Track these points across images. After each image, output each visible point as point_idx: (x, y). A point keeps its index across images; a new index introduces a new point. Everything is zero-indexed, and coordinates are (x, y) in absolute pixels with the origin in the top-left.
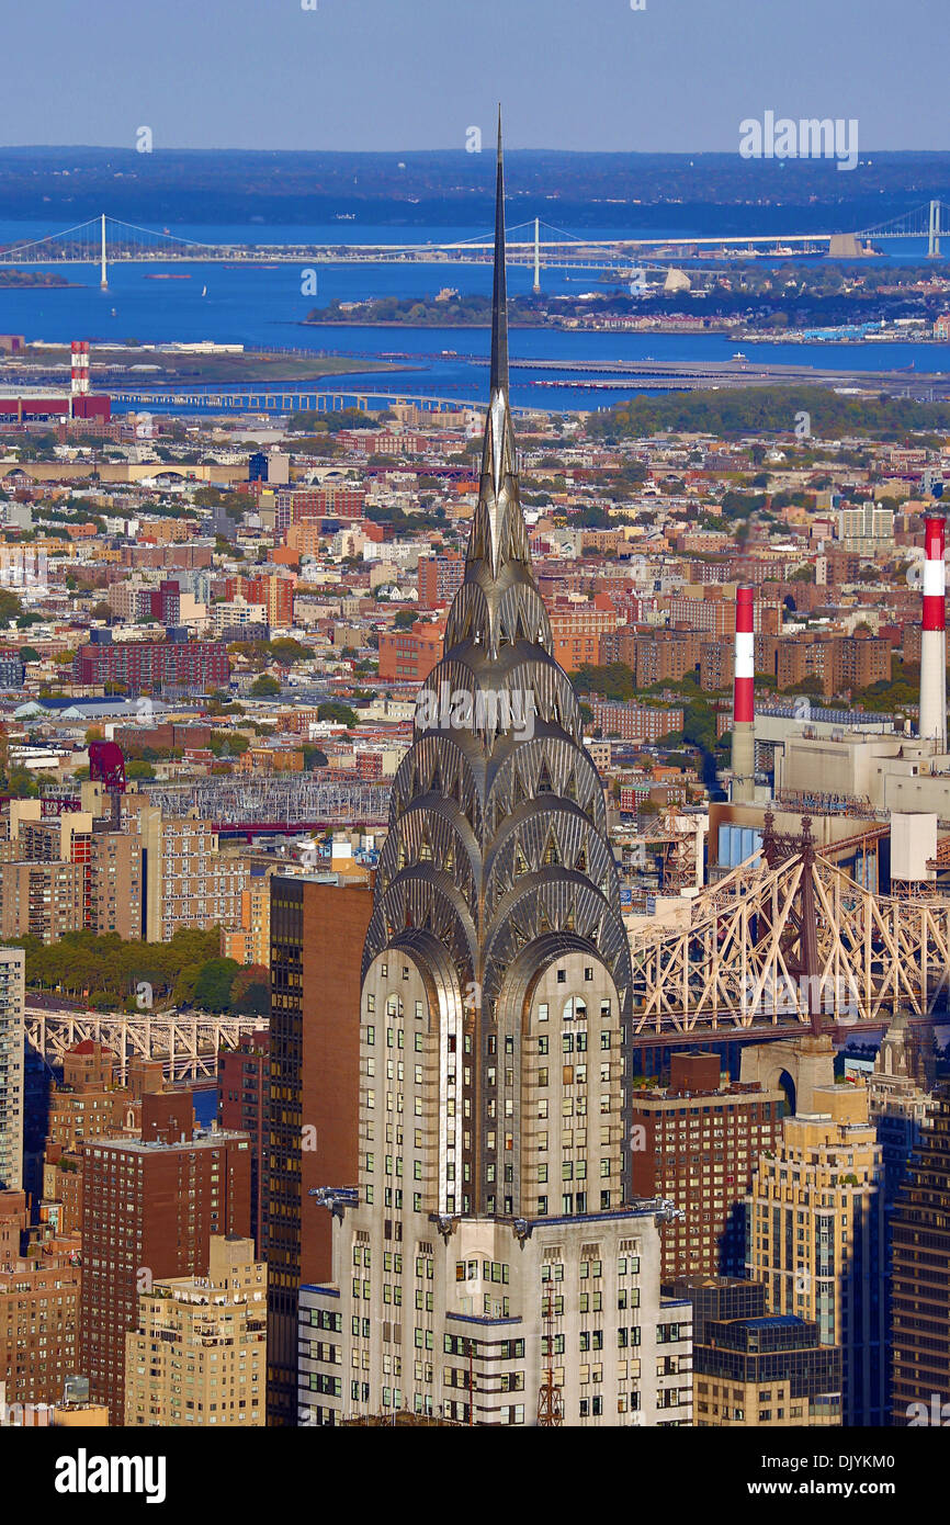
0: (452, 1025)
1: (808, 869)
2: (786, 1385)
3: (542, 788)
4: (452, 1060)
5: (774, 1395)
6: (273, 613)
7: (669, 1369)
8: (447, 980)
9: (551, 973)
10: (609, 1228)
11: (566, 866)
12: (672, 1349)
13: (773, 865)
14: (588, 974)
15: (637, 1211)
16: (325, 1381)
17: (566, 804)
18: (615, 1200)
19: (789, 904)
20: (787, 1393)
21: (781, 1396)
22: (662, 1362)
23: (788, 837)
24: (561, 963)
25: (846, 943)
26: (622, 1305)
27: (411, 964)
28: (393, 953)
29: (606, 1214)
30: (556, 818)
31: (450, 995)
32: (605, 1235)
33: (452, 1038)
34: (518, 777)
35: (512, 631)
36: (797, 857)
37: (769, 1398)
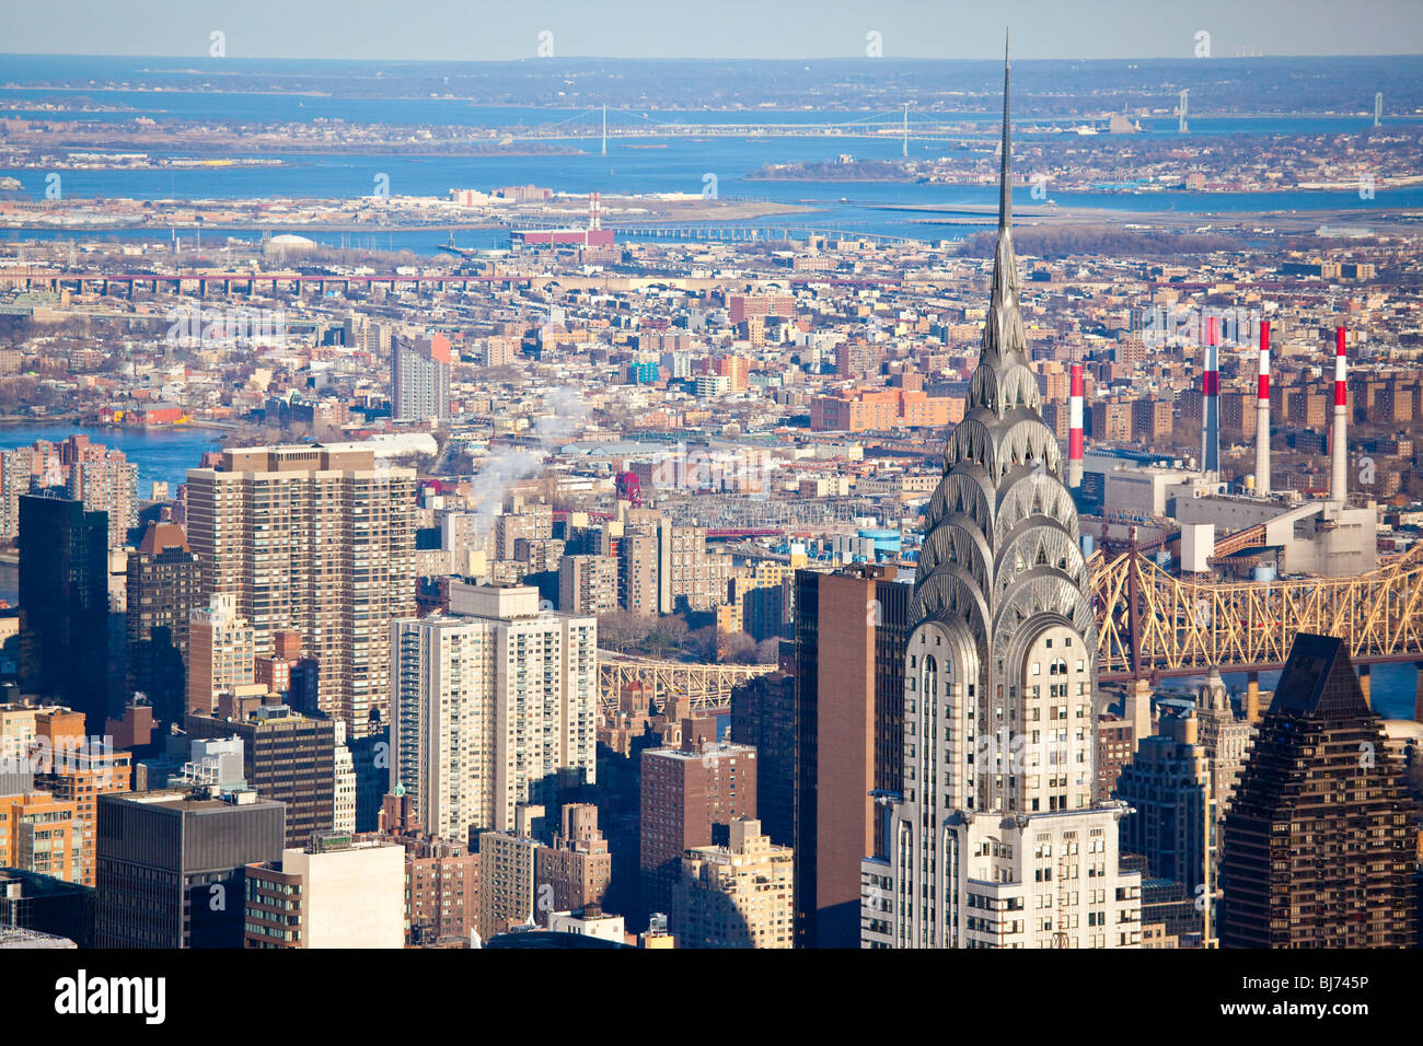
0: (972, 677)
1: (1133, 563)
2: (1162, 927)
3: (1035, 511)
4: (971, 703)
5: (1154, 935)
6: (735, 383)
7: (1124, 920)
8: (967, 645)
9: (1042, 641)
10: (1082, 821)
11: (1052, 565)
12: (1126, 905)
13: (1108, 561)
14: (1068, 642)
15: (1102, 808)
16: (880, 924)
17: (1051, 522)
18: (1087, 801)
19: (1119, 588)
20: (1163, 933)
21: (1159, 935)
22: (1119, 914)
23: (1118, 541)
24: (1048, 634)
25: (1160, 617)
26: (1092, 873)
27: (942, 635)
28: (929, 627)
29: (1080, 811)
30: (1046, 531)
31: (970, 656)
32: (1081, 824)
33: (971, 687)
34: (1018, 503)
35: (1014, 399)
36: (1126, 555)
37: (1150, 936)
